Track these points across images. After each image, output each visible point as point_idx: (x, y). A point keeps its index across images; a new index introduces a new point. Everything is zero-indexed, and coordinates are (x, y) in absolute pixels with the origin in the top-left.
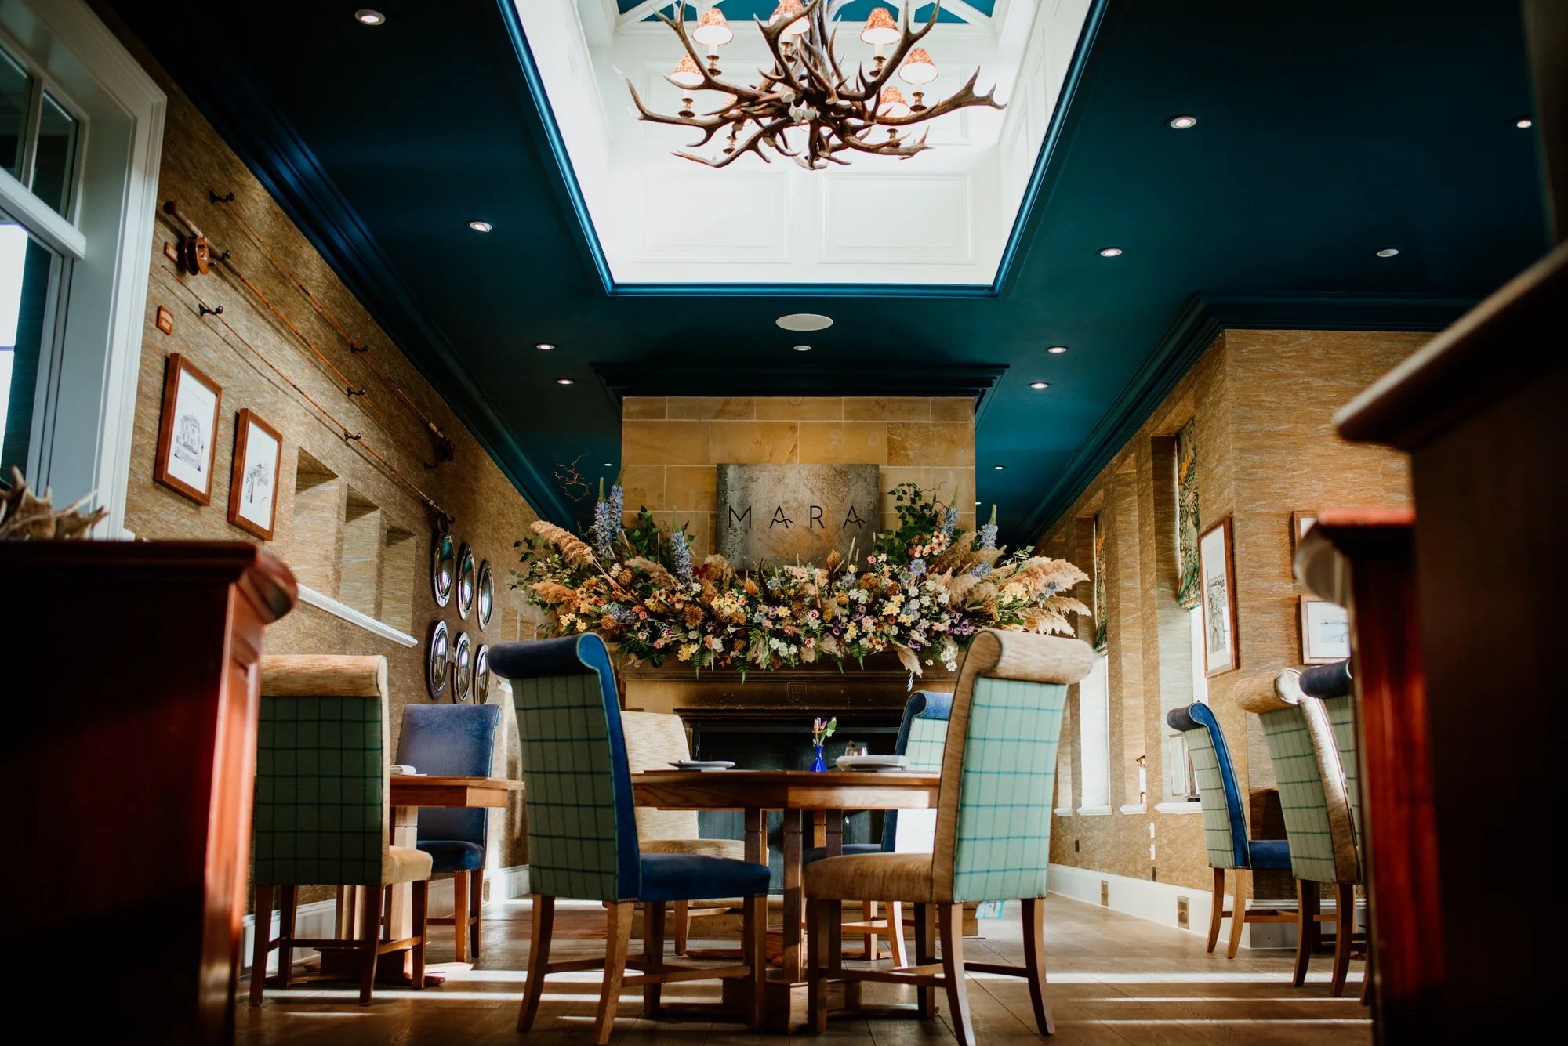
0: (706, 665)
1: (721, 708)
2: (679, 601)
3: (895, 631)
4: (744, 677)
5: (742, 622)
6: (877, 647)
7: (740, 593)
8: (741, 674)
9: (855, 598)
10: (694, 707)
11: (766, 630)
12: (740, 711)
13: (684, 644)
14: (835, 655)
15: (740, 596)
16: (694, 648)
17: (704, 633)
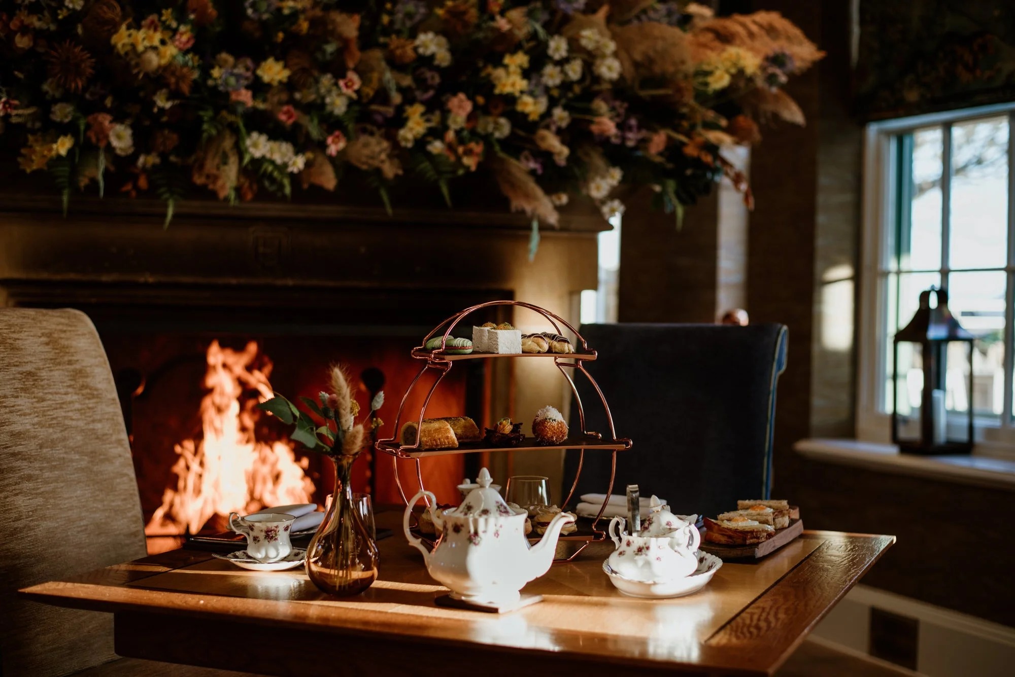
0: (83, 182)
1: (105, 278)
2: (25, 30)
3: (504, 128)
4: (170, 212)
5: (185, 88)
6: (467, 161)
7: (181, 19)
8: (166, 206)
9: (429, 52)
10: (44, 276)
11: (240, 109)
12: (146, 285)
13: (33, 132)
14: (378, 171)
15: (182, 28)
16: (63, 146)
17: (88, 108)
